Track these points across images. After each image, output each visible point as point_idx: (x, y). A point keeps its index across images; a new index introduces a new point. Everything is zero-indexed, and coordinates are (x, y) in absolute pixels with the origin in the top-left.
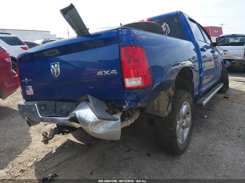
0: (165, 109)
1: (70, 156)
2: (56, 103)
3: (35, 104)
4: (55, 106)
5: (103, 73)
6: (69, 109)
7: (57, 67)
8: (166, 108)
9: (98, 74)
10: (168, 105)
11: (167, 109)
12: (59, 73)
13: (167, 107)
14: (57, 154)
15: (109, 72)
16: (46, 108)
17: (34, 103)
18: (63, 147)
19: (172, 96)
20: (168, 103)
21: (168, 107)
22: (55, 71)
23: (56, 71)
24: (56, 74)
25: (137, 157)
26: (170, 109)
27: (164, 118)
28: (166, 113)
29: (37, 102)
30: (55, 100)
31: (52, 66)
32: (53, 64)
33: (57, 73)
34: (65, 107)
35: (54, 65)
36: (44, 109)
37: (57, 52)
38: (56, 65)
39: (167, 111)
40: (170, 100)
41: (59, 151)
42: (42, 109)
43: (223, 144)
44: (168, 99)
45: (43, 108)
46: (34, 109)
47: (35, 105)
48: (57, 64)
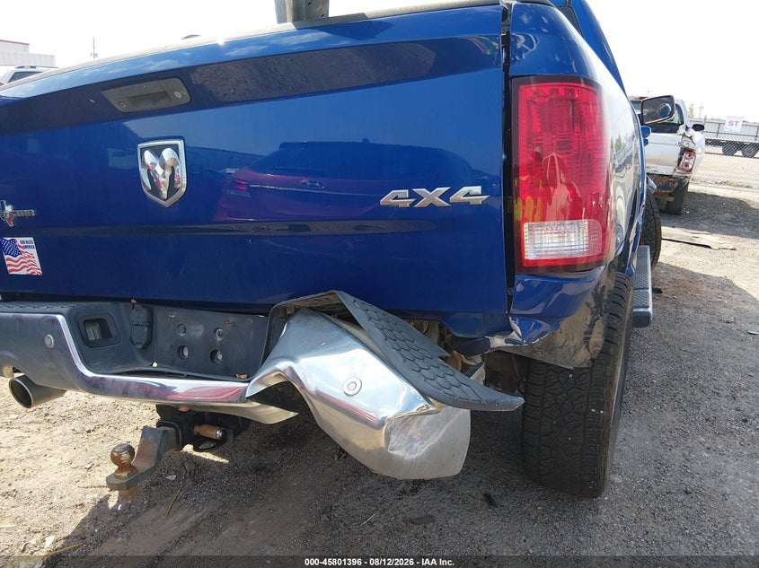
0: (578, 339)
1: (193, 519)
2: (152, 315)
3: (60, 317)
4: (151, 324)
5: (412, 195)
6: (219, 339)
7: (176, 162)
8: (583, 336)
9: (387, 199)
10: (592, 325)
11: (586, 340)
12: (184, 189)
13: (585, 333)
14: (138, 515)
15: (445, 197)
16: (105, 333)
17: (53, 310)
18: (157, 484)
19: (606, 293)
20: (589, 319)
21: (591, 333)
22: (162, 179)
23: (166, 180)
24: (165, 193)
25: (451, 511)
26: (597, 338)
27: (570, 371)
28: (582, 357)
29: (66, 308)
30: (148, 303)
31: (148, 157)
32: (152, 149)
33: (172, 189)
34: (197, 331)
35: (157, 152)
36: (98, 337)
37: (178, 95)
38: (167, 154)
39: (587, 347)
40: (598, 306)
41: (146, 502)
42: (92, 338)
43: (708, 449)
44: (593, 305)
45: (93, 333)
46: (50, 340)
47: (55, 321)
48: (175, 148)
